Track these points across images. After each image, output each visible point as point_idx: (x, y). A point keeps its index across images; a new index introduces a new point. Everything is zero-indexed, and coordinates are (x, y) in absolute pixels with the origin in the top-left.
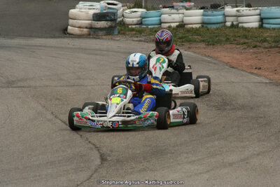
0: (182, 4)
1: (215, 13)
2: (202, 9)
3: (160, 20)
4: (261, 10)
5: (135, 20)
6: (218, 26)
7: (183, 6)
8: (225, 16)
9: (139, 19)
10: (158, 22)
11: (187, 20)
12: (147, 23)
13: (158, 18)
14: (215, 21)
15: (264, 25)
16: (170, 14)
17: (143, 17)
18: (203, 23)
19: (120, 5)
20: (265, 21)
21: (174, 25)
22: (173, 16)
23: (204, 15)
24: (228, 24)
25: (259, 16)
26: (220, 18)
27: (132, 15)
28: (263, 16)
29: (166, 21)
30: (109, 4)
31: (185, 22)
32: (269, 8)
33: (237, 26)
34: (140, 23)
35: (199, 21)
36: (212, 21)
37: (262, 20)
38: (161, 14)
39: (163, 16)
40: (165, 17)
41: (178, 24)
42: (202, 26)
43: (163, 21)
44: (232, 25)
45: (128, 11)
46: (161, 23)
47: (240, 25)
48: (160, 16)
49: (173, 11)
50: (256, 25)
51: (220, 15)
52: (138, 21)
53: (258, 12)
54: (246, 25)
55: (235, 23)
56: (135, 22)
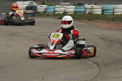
0: (64, 3)
1: (81, 7)
2: (74, 5)
3: (55, 10)
4: (102, 6)
5: (43, 10)
6: (82, 13)
7: (64, 4)
8: (85, 9)
9: (44, 10)
10: (53, 11)
11: (67, 10)
12: (48, 12)
13: (54, 9)
14: (81, 11)
15: (104, 13)
16: (59, 8)
17: (46, 9)
18: (75, 12)
19: (35, 3)
20: (104, 11)
21: (61, 13)
22: (61, 8)
23: (75, 8)
24: (87, 12)
25: (101, 9)
26: (83, 10)
27: (41, 8)
28: (103, 9)
29: (57, 11)
30: (31, 3)
31: (66, 11)
32: (107, 5)
33: (91, 13)
34: (45, 12)
35: (73, 11)
36: (80, 11)
37: (103, 11)
38: (55, 8)
39: (56, 8)
40: (57, 9)
41: (63, 12)
42: (75, 13)
43: (56, 11)
44: (89, 13)
45: (39, 6)
46: (55, 12)
47: (93, 13)
48: (55, 9)
49: (61, 6)
50: (100, 13)
51: (83, 8)
52: (44, 11)
53: (101, 7)
54: (96, 13)
55: (90, 12)
56: (42, 11)
